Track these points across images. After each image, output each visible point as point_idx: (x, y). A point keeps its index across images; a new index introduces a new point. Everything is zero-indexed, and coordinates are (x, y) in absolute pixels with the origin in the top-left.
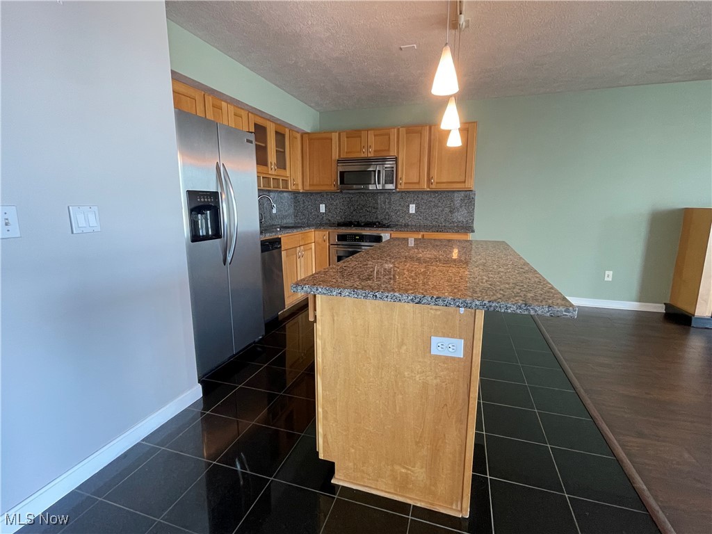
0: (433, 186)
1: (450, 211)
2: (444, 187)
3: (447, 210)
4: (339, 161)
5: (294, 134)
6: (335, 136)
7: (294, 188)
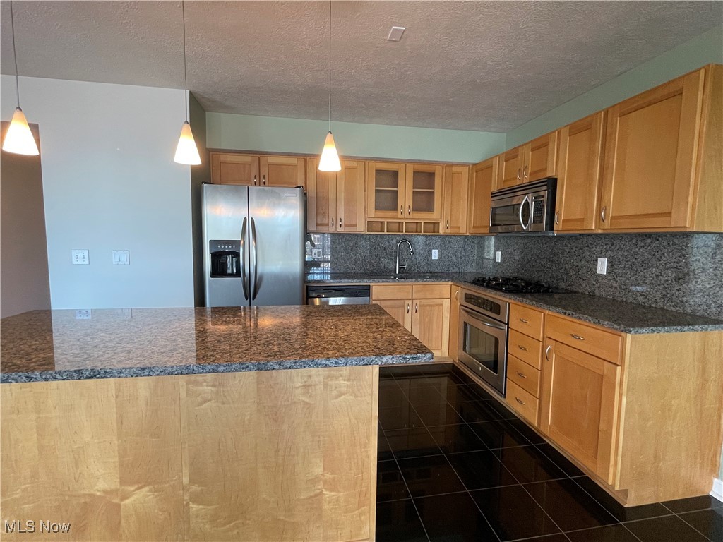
0: (607, 225)
1: (677, 279)
2: (626, 226)
3: (670, 275)
4: (493, 195)
5: (454, 169)
6: (496, 162)
7: (448, 231)
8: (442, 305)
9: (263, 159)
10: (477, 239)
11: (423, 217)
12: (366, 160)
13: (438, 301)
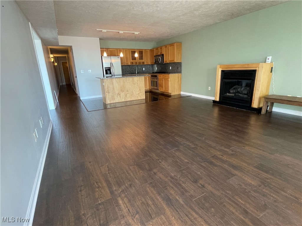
4: (155, 56)
5: (147, 50)
6: (155, 49)
7: (146, 64)
8: (147, 79)
9: (108, 50)
10: (152, 65)
11: (141, 61)
12: (129, 49)
13: (146, 78)
